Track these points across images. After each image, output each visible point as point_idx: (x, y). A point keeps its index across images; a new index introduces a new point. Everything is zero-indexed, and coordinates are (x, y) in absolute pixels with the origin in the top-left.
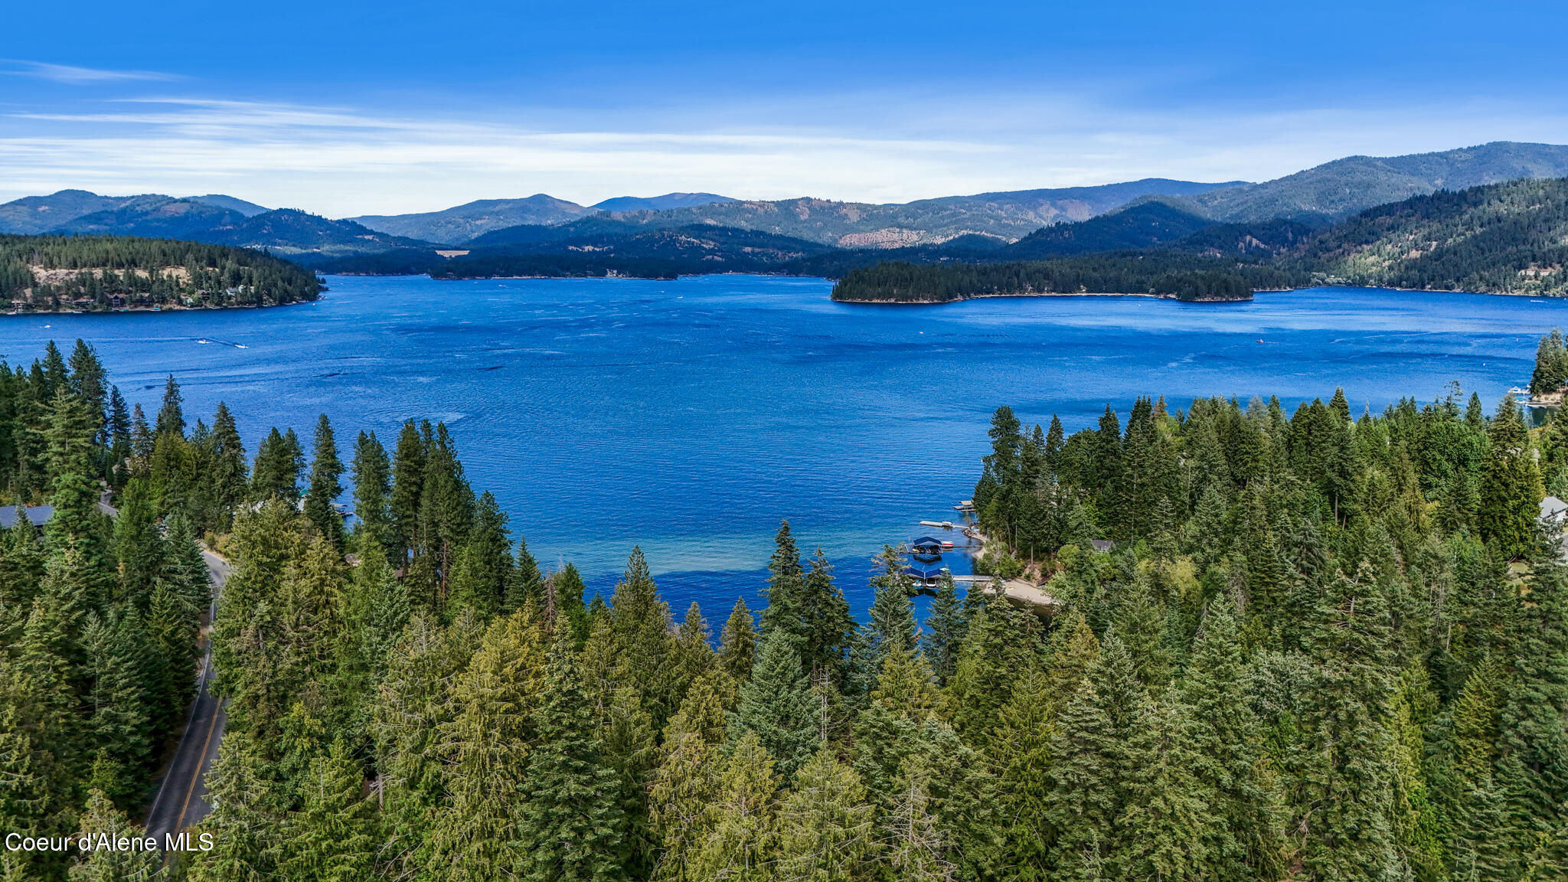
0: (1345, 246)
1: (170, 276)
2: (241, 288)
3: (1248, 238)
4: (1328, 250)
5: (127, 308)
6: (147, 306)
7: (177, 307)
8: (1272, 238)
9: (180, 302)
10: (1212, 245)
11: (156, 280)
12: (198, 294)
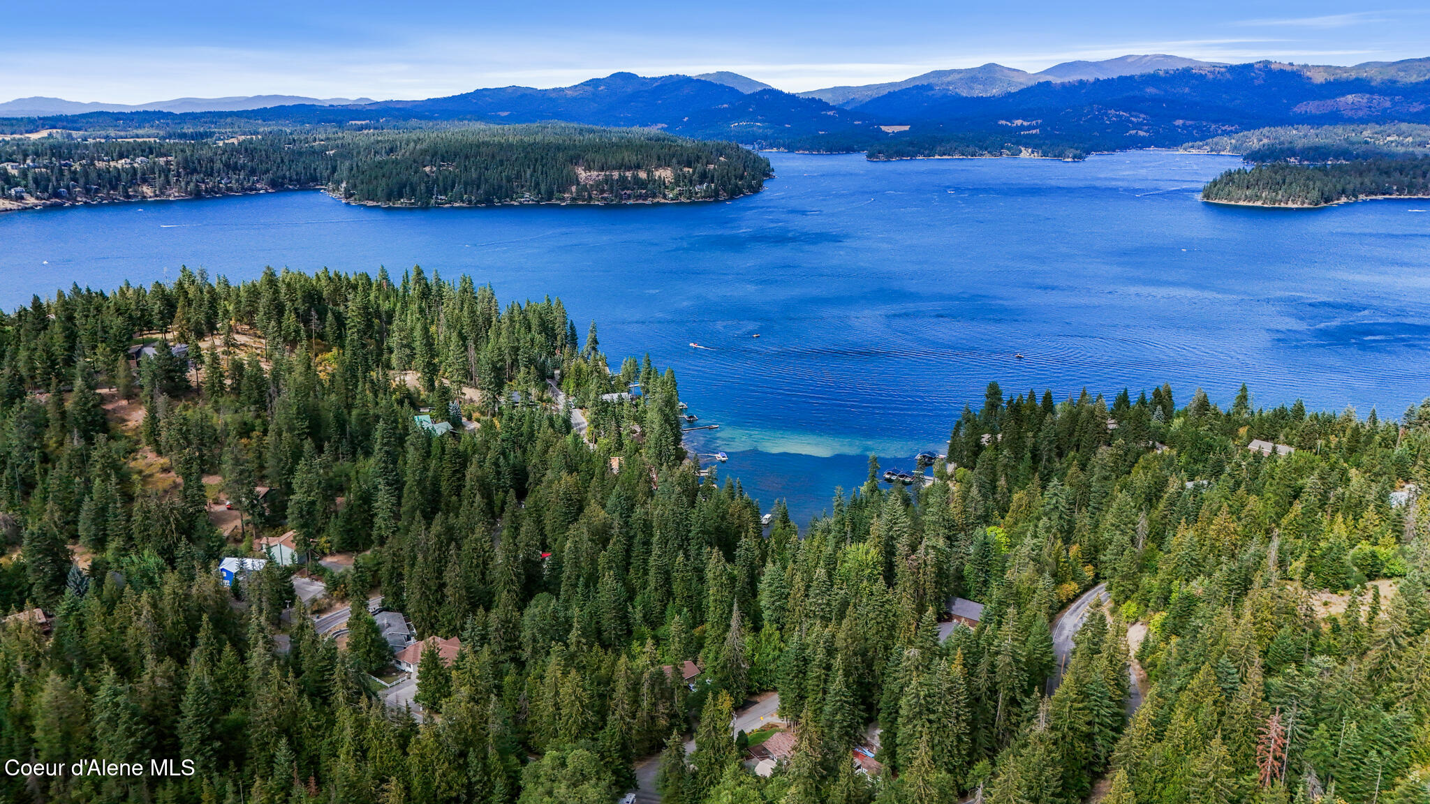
1: (660, 177)
2: (705, 185)
5: (631, 202)
6: (643, 200)
7: (663, 201)
9: (665, 197)
11: (651, 180)
12: (676, 191)
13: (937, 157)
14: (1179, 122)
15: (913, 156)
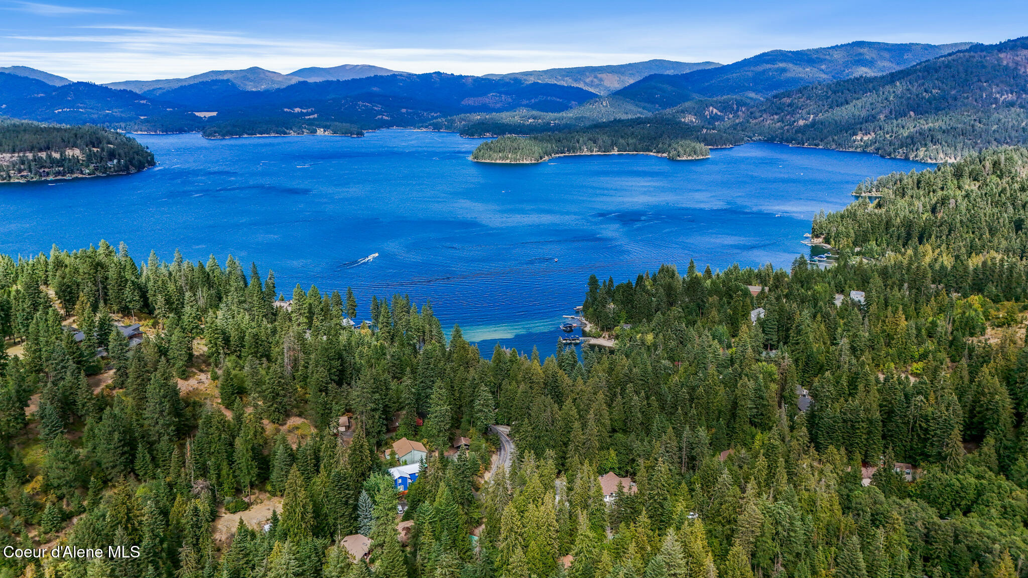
0: (764, 116)
1: (72, 156)
2: (115, 161)
3: (711, 108)
4: (755, 118)
5: (51, 178)
6: (63, 176)
7: (80, 176)
8: (724, 108)
9: (82, 173)
10: (690, 114)
11: (63, 159)
12: (92, 166)
13: (258, 135)
14: (404, 110)
15: (240, 135)
